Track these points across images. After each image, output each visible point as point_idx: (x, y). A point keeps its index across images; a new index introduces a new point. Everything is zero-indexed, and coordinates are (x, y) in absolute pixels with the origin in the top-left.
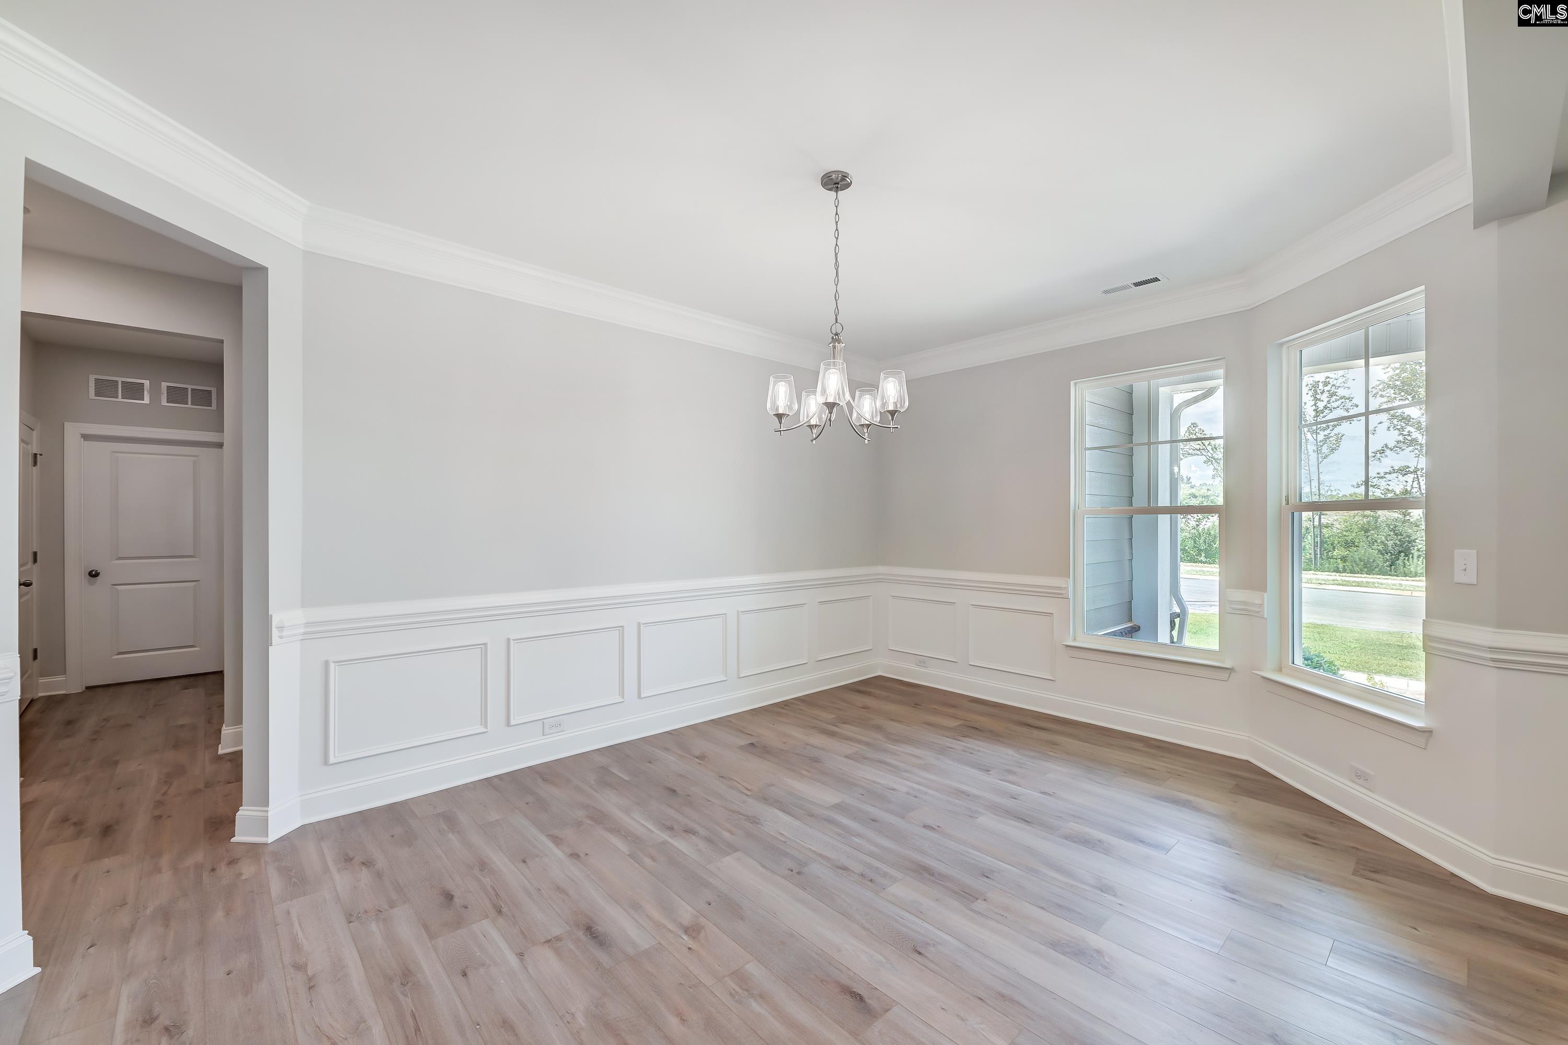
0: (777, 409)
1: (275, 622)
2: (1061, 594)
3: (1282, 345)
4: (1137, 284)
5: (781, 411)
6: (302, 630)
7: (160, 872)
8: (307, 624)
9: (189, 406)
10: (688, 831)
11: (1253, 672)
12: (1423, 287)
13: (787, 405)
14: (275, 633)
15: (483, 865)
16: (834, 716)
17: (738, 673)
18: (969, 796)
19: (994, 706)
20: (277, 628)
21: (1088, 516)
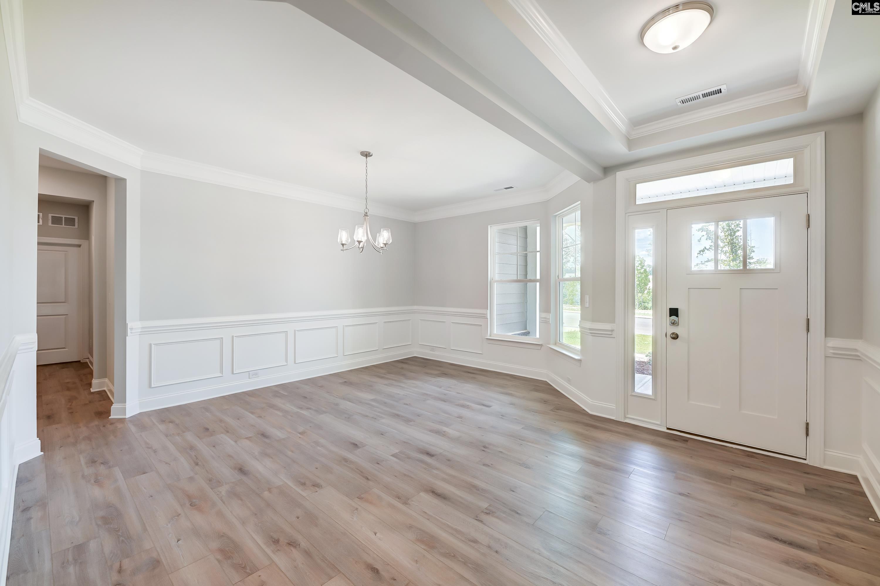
0: (342, 242)
1: (129, 326)
2: (485, 317)
3: (556, 216)
4: (506, 188)
5: (343, 243)
6: (140, 330)
7: (81, 428)
8: (143, 328)
9: (63, 226)
10: (308, 408)
11: (547, 345)
12: (579, 202)
13: (346, 240)
14: (129, 331)
15: (221, 421)
16: (386, 371)
17: (343, 354)
18: (428, 395)
19: (459, 366)
20: (130, 329)
21: (497, 283)
